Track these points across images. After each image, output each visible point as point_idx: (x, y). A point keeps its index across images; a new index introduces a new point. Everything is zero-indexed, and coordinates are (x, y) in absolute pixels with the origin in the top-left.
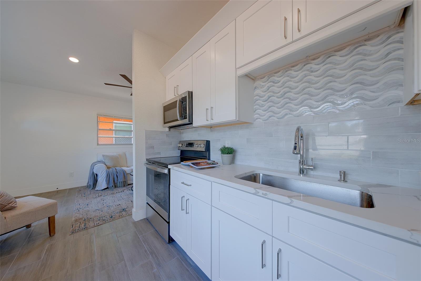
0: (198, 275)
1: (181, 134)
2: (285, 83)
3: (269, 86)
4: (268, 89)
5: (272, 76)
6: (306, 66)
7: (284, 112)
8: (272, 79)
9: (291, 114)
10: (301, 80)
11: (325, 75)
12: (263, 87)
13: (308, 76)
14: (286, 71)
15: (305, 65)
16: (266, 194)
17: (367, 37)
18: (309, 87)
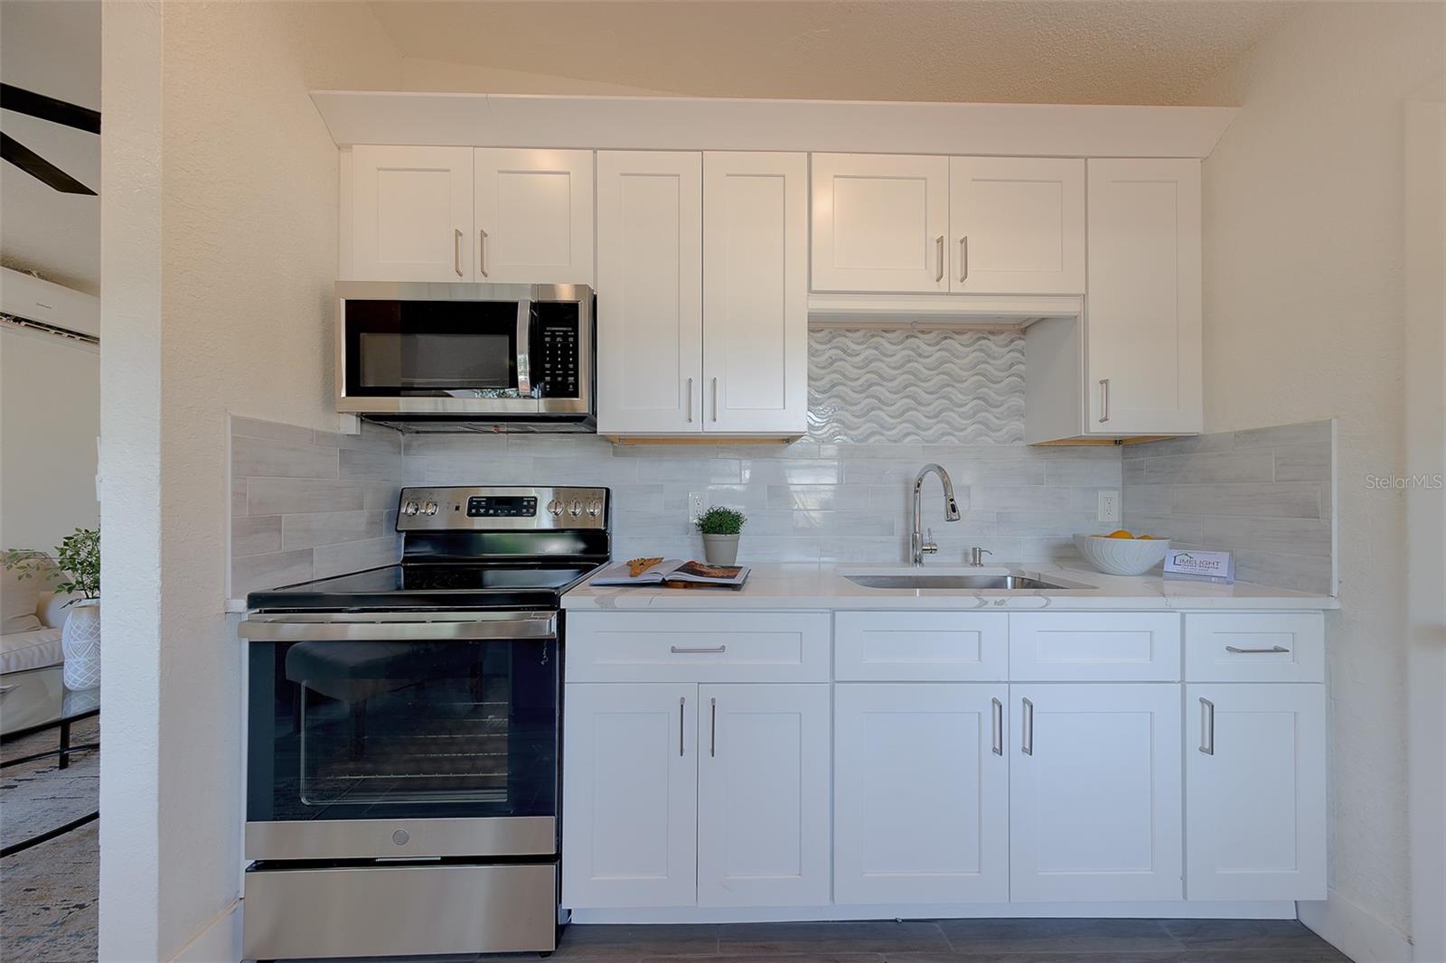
0: (757, 944)
1: (400, 453)
2: (868, 361)
3: (834, 358)
4: (832, 364)
5: (840, 335)
6: (910, 340)
7: (867, 427)
8: (839, 341)
9: (882, 434)
10: (902, 366)
11: (939, 370)
12: (819, 356)
13: (913, 361)
14: (873, 336)
15: (907, 337)
16: (1002, 602)
17: (992, 328)
18: (915, 385)
